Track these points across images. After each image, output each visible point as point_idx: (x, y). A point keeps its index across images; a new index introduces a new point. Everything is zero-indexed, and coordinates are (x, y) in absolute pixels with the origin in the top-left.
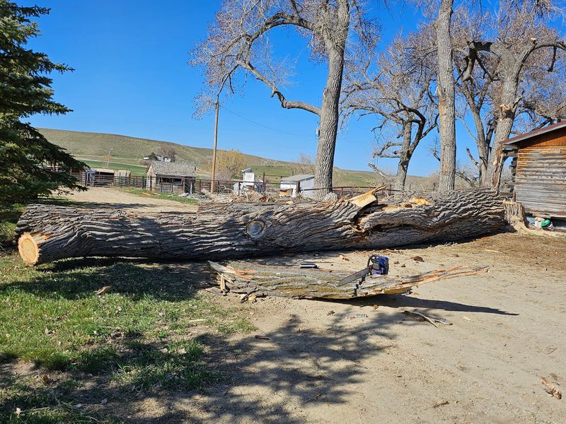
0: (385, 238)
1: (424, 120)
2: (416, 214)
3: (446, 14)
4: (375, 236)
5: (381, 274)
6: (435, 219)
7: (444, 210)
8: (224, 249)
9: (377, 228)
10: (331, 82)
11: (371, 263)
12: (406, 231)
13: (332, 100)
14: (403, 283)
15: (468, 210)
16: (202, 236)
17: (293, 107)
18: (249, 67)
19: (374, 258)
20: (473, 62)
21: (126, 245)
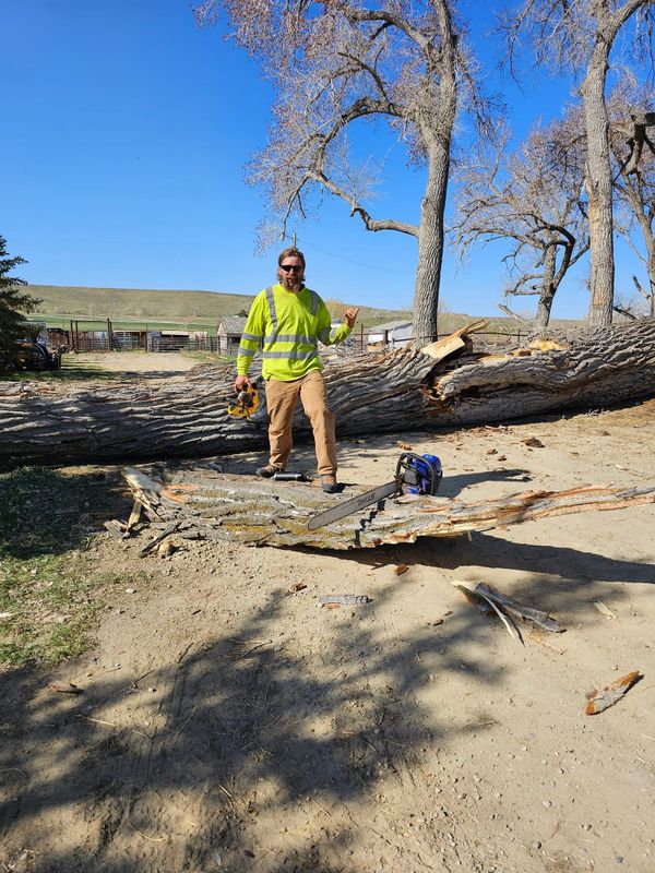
0: (485, 408)
1: (572, 240)
2: (537, 365)
3: (597, 71)
4: (466, 406)
5: (422, 493)
6: (570, 373)
7: (586, 357)
8: (207, 438)
9: (470, 392)
10: (431, 188)
11: (403, 470)
12: (520, 395)
13: (433, 213)
14: (454, 522)
15: (629, 355)
16: (166, 417)
17: (381, 229)
18: (321, 178)
19: (405, 460)
20: (641, 145)
21: (37, 438)
